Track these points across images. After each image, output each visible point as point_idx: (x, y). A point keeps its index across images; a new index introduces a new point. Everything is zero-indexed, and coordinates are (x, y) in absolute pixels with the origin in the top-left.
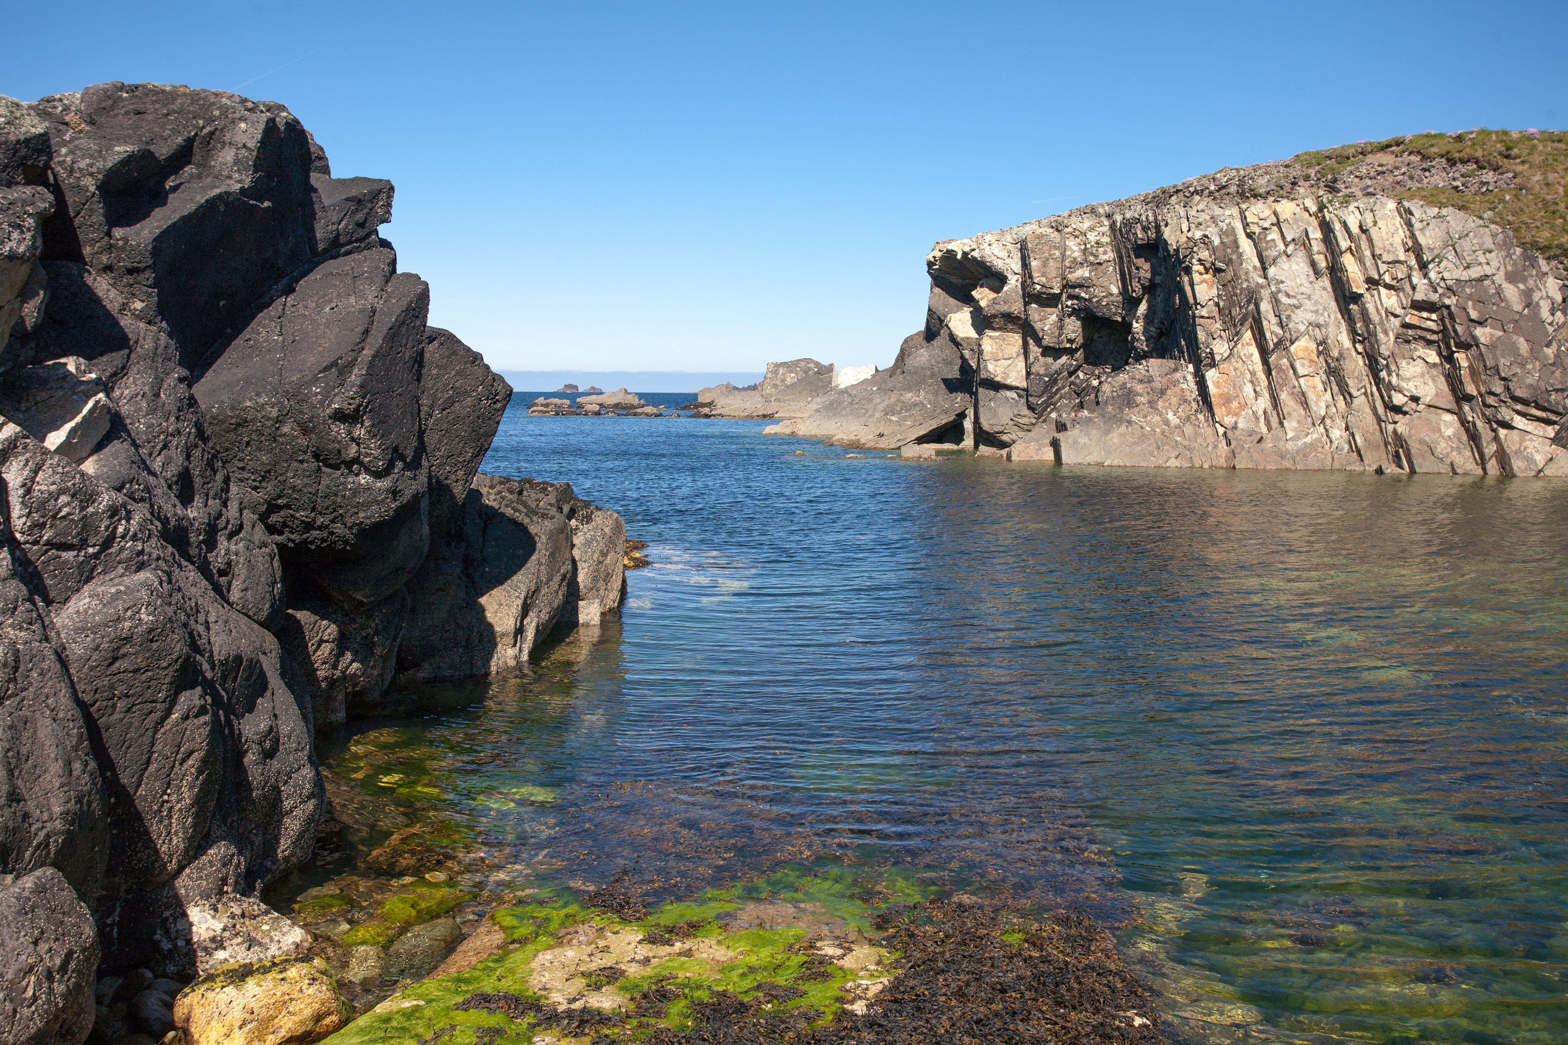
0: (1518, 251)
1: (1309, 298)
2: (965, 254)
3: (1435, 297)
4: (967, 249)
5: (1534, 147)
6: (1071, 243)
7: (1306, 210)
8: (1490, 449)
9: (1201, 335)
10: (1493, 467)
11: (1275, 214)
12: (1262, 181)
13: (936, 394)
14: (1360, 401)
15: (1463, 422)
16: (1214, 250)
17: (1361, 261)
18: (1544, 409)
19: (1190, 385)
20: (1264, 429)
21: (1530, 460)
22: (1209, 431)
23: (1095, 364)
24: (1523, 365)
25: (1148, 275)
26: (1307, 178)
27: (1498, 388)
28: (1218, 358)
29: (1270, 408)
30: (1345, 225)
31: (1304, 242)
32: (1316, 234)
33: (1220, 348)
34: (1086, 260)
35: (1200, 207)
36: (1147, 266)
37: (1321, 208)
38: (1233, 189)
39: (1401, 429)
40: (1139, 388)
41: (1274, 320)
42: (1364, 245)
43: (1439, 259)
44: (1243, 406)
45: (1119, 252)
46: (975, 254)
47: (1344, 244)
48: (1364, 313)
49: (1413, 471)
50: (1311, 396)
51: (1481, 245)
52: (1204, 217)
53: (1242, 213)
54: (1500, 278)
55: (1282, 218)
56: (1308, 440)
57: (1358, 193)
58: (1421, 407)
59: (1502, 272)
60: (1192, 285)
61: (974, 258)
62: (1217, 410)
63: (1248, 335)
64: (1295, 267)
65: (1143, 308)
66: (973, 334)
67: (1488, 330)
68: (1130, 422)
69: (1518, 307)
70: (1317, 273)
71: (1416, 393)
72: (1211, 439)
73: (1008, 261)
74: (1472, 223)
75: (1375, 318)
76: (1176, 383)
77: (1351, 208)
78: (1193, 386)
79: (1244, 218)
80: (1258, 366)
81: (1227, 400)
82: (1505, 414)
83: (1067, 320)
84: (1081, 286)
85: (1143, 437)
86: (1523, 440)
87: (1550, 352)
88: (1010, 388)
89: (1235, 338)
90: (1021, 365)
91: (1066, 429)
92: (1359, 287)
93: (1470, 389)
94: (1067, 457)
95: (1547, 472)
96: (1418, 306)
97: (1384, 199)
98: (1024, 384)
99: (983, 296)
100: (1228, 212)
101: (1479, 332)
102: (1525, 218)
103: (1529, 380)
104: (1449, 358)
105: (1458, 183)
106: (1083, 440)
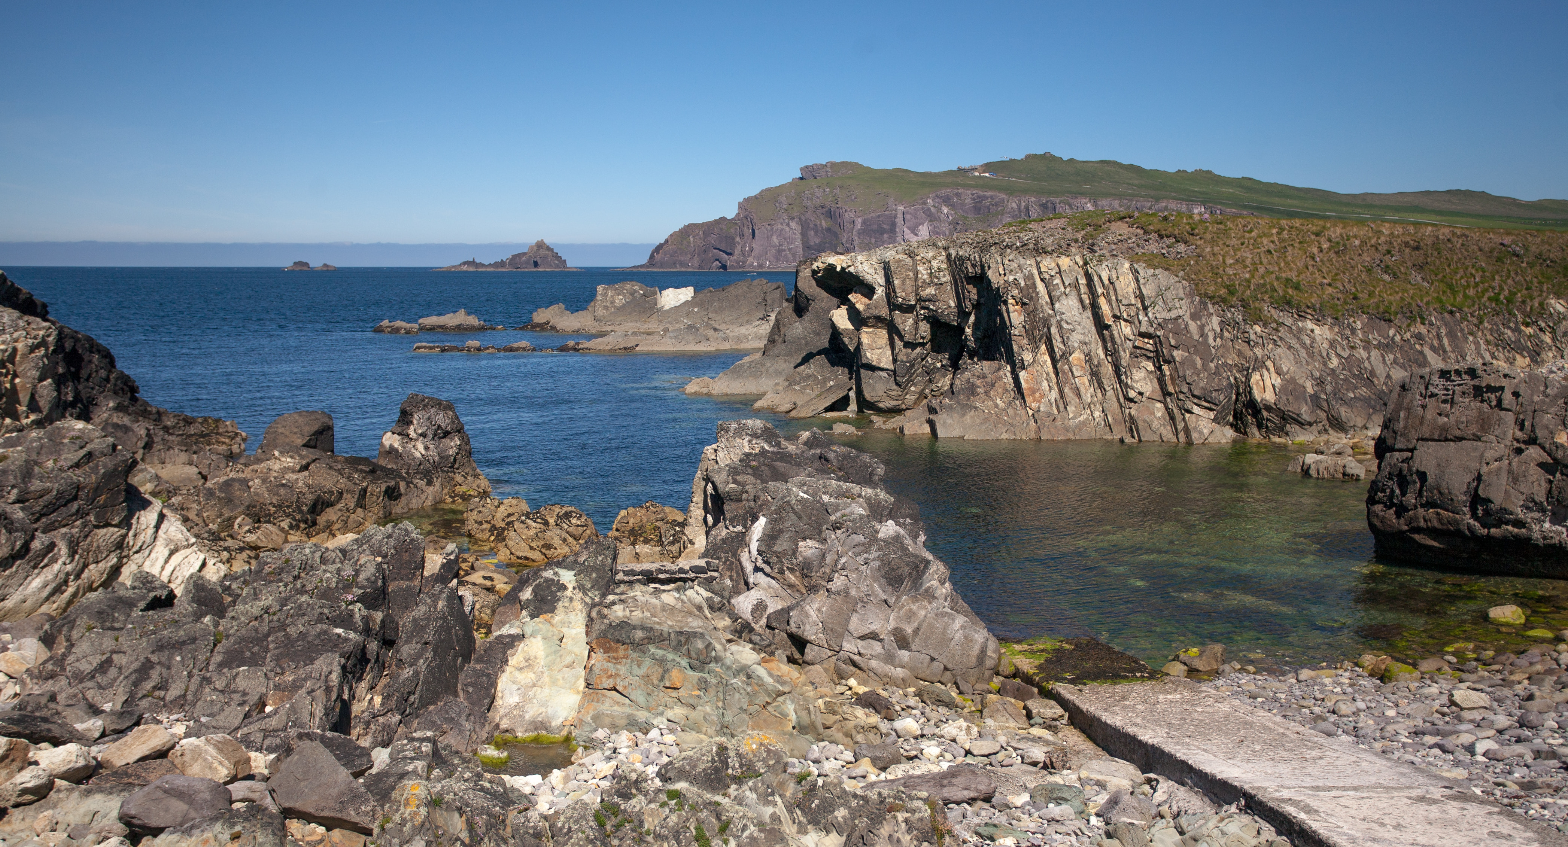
0: (1197, 298)
1: (1079, 324)
2: (843, 269)
3: (1151, 330)
4: (845, 265)
5: (1207, 228)
6: (920, 268)
7: (1077, 263)
8: (1181, 426)
9: (1015, 348)
10: (1182, 437)
11: (1058, 265)
12: (1049, 241)
13: (822, 367)
14: (1110, 393)
15: (1167, 408)
16: (1021, 290)
17: (1109, 302)
18: (1209, 402)
19: (1009, 380)
20: (1056, 412)
21: (1201, 433)
22: (1023, 412)
23: (938, 352)
24: (1198, 375)
25: (976, 297)
26: (1076, 241)
27: (1185, 390)
28: (1026, 363)
29: (1058, 398)
30: (1100, 277)
31: (1076, 286)
32: (1082, 281)
33: (1028, 357)
34: (932, 281)
35: (1011, 257)
36: (975, 291)
37: (1086, 263)
38: (1031, 246)
39: (1133, 413)
40: (978, 382)
41: (1059, 340)
42: (1112, 292)
43: (1154, 304)
44: (1043, 396)
45: (954, 277)
46: (851, 269)
47: (1100, 291)
48: (1112, 336)
49: (1140, 440)
50: (1082, 390)
51: (1177, 295)
52: (1014, 265)
53: (1038, 263)
54: (1187, 318)
55: (1062, 269)
56: (1081, 419)
57: (1107, 254)
58: (1144, 399)
59: (1188, 314)
60: (1008, 312)
61: (850, 273)
62: (1027, 399)
63: (1043, 347)
64: (1071, 303)
65: (972, 318)
66: (850, 326)
67: (1180, 352)
68: (976, 408)
69: (1196, 337)
70: (1084, 307)
71: (1141, 390)
72: (1025, 418)
73: (876, 276)
74: (1173, 279)
75: (1118, 341)
76: (1000, 378)
77: (1104, 266)
78: (1011, 380)
79: (1039, 268)
80: (1050, 369)
81: (1033, 392)
82: (1189, 405)
83: (921, 324)
84: (930, 300)
85: (986, 420)
86: (1197, 421)
87: (1212, 365)
88: (882, 369)
89: (1035, 350)
90: (889, 353)
91: (936, 413)
92: (1109, 321)
93: (1171, 389)
94: (941, 433)
95: (1210, 440)
96: (1143, 335)
97: (1122, 260)
98: (892, 367)
99: (858, 301)
100: (1028, 262)
101: (1175, 353)
102: (1201, 277)
103: (1202, 384)
104: (1159, 368)
105: (1164, 251)
106: (949, 421)
